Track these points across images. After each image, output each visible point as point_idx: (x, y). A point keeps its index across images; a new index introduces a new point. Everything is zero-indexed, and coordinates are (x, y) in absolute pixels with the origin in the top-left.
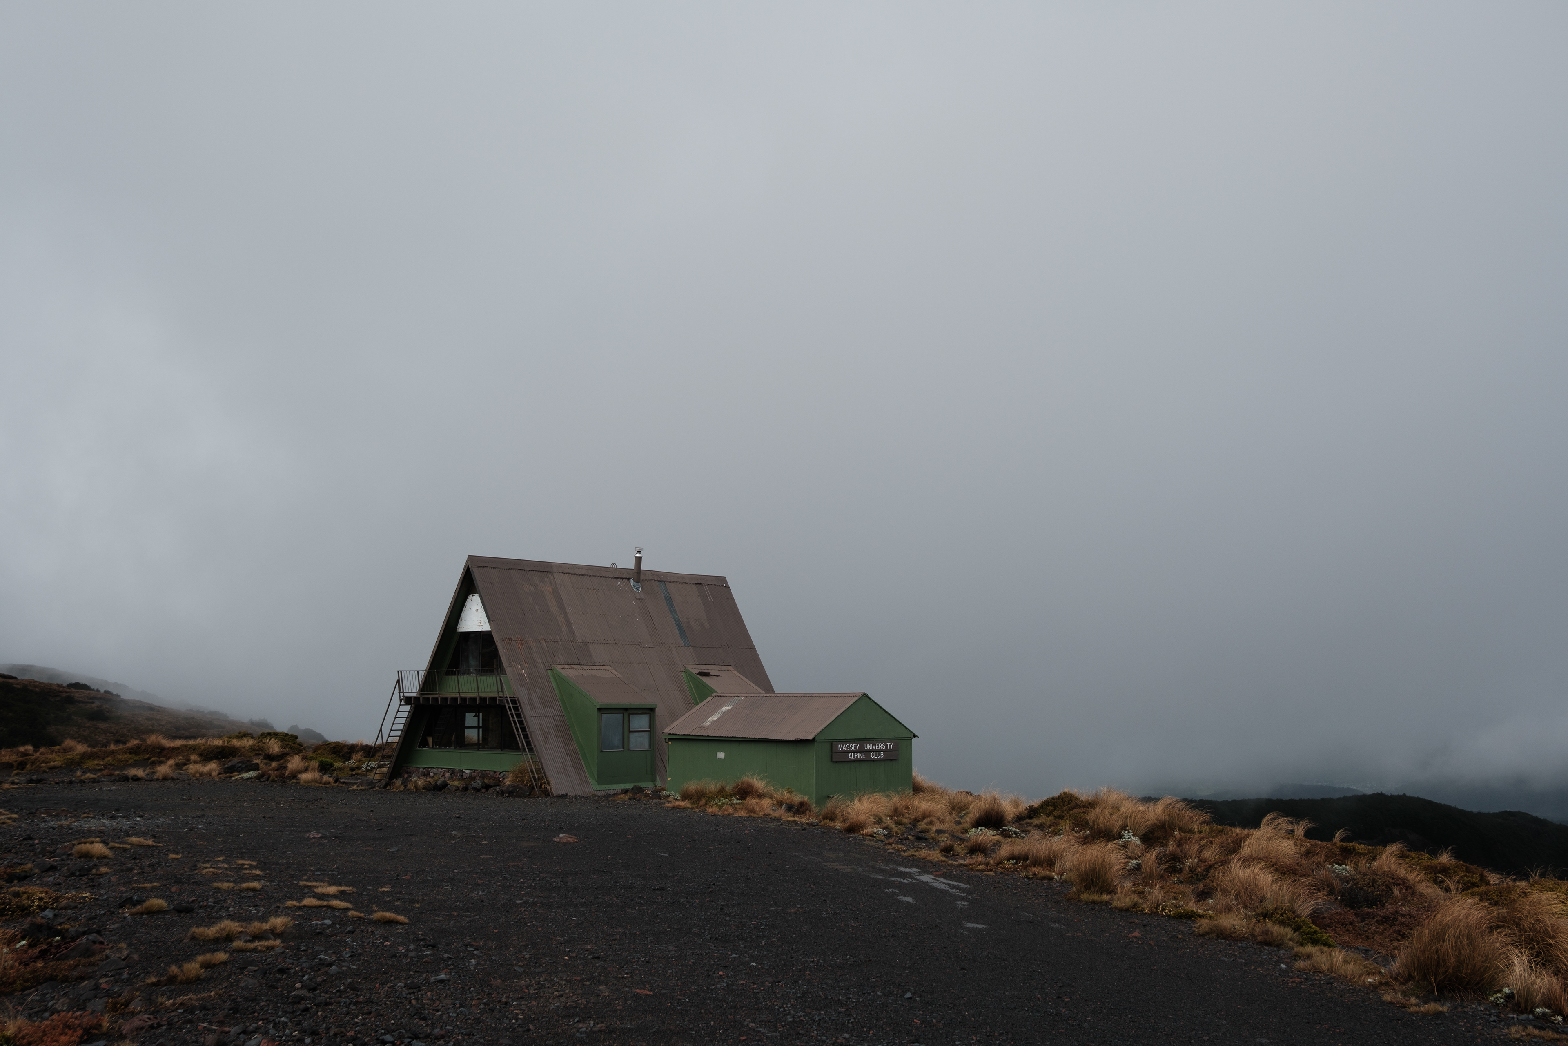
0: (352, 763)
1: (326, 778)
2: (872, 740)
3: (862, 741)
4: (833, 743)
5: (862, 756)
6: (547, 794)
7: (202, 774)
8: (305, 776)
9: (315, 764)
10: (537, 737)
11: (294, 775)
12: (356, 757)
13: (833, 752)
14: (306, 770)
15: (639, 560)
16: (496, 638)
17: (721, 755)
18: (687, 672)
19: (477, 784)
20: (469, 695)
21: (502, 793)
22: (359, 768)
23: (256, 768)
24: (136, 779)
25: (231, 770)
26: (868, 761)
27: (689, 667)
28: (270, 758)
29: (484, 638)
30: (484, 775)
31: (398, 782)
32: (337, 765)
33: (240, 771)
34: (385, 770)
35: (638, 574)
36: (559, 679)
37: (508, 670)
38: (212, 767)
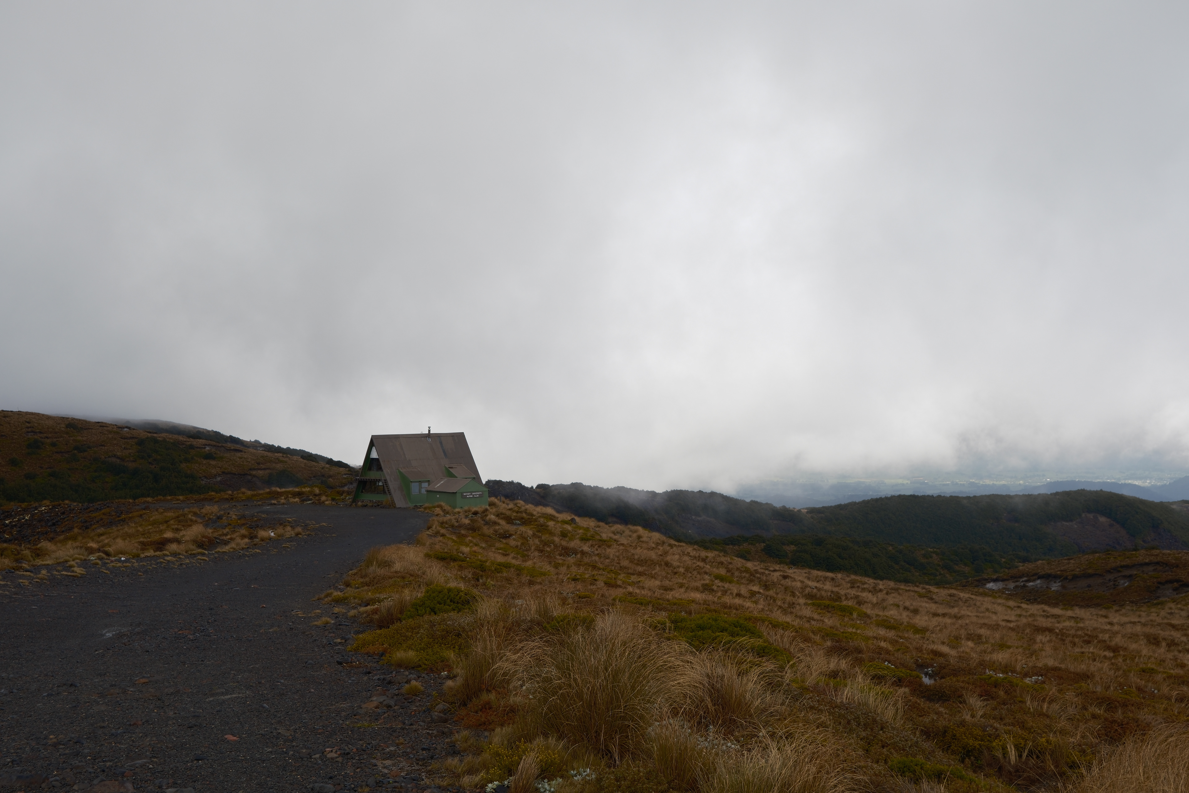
0: (343, 497)
1: (333, 503)
2: (475, 492)
3: (471, 492)
4: (462, 493)
5: (472, 496)
6: (395, 507)
7: (294, 502)
8: (327, 503)
9: (330, 498)
10: (392, 491)
11: (323, 502)
12: (345, 495)
13: (462, 495)
14: (327, 500)
15: (429, 431)
16: (381, 461)
17: (438, 496)
18: (445, 467)
19: (376, 505)
20: (372, 478)
21: (383, 507)
22: (345, 499)
23: (311, 500)
24: (275, 504)
25: (303, 501)
26: (473, 497)
27: (446, 466)
28: (315, 495)
29: (377, 460)
30: (379, 502)
31: (354, 504)
32: (337, 498)
33: (306, 501)
34: (351, 500)
35: (429, 435)
36: (400, 472)
37: (384, 470)
38: (297, 500)
